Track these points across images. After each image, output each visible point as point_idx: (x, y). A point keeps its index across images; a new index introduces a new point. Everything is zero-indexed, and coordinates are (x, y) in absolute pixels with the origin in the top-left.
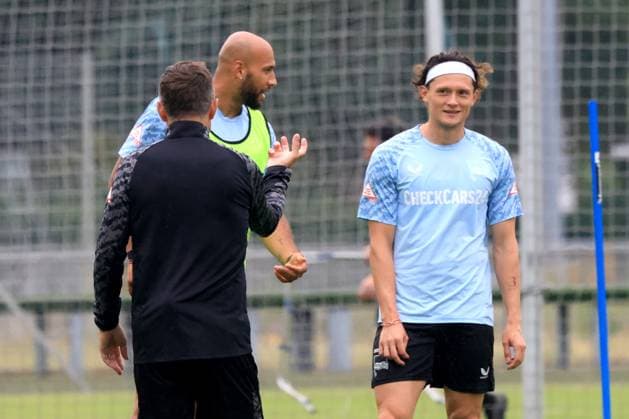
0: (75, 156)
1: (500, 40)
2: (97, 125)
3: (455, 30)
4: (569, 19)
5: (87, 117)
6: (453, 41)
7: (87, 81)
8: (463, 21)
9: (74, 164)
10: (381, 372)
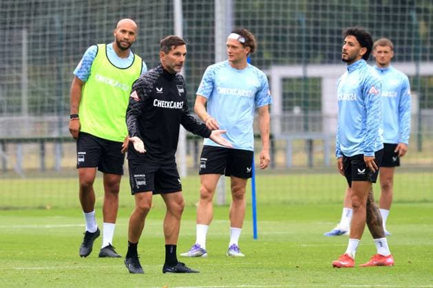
0: (19, 74)
1: (207, 24)
2: (29, 61)
3: (187, 20)
4: (238, 15)
5: (25, 58)
6: (186, 24)
7: (25, 41)
8: (191, 15)
9: (19, 78)
10: (203, 169)
